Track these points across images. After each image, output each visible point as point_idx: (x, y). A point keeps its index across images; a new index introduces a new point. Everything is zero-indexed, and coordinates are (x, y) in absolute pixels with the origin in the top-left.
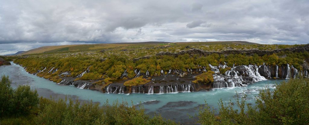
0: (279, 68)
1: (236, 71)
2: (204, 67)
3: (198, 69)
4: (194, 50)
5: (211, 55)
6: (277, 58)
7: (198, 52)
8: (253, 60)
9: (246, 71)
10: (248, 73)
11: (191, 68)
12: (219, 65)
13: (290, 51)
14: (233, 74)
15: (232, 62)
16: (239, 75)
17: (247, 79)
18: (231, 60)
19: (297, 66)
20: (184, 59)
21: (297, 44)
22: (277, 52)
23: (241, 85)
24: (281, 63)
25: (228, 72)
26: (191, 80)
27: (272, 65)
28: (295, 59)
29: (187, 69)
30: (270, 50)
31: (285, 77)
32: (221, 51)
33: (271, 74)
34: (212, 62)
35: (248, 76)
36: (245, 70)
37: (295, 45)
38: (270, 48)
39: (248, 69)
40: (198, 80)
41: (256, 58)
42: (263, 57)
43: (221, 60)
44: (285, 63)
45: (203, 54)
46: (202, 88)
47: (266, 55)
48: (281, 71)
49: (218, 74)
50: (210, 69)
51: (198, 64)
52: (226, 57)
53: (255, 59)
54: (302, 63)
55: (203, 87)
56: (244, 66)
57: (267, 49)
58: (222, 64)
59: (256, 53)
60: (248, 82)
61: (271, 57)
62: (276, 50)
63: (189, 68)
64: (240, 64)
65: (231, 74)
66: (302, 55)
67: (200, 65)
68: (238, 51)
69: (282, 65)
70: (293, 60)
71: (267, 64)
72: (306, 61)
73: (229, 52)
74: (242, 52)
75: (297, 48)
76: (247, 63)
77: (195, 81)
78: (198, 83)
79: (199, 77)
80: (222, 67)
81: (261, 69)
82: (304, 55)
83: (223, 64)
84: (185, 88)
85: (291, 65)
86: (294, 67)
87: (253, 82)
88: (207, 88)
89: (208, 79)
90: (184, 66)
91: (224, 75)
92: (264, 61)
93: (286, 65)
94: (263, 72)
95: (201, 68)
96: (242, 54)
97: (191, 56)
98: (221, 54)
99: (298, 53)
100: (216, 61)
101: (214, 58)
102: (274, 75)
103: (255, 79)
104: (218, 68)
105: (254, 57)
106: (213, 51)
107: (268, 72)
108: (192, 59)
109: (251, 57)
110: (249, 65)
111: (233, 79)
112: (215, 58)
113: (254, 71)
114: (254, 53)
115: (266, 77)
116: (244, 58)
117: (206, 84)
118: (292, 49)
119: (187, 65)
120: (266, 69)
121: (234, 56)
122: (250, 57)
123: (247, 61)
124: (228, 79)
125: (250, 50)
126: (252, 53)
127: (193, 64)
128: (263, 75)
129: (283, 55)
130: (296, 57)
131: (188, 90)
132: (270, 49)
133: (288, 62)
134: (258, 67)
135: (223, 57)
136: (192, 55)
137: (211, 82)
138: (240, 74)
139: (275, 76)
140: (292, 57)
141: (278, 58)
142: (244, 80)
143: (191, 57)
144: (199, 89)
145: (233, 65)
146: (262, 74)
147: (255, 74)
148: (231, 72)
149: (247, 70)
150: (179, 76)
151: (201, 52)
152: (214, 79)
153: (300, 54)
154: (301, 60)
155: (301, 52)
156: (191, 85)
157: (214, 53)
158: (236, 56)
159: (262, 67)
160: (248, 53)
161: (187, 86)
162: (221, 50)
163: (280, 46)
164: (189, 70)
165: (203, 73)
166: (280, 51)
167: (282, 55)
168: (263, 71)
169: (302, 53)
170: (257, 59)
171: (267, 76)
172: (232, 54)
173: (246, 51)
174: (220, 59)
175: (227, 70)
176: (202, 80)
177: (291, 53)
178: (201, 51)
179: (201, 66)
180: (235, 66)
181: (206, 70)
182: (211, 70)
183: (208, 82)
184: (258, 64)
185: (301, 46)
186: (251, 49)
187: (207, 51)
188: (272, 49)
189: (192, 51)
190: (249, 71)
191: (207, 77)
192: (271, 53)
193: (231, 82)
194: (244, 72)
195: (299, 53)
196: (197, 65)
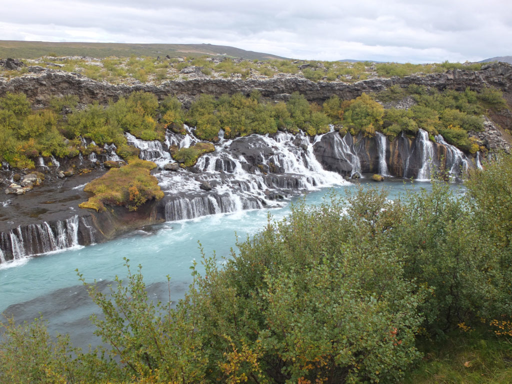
0: (388, 144)
1: (236, 157)
2: (110, 144)
3: (86, 157)
4: (49, 77)
5: (127, 98)
6: (379, 108)
7: (66, 85)
8: (292, 116)
9: (272, 154)
10: (281, 162)
11: (53, 153)
12: (166, 137)
13: (427, 85)
14: (225, 167)
15: (213, 124)
16: (249, 169)
17: (280, 183)
18: (207, 117)
19: (459, 137)
20: (9, 116)
21: (451, 62)
22: (375, 89)
23: (264, 203)
24: (396, 127)
25: (207, 160)
26: (71, 199)
27: (362, 132)
28: (450, 113)
29: (35, 159)
30: (347, 81)
31: (413, 174)
32: (164, 82)
33: (362, 162)
34: (134, 126)
35: (281, 170)
36: (269, 153)
37: (443, 66)
38: (348, 73)
39: (276, 148)
40: (99, 196)
41: (301, 107)
42: (325, 104)
43: (170, 116)
44: (410, 128)
45: (92, 94)
46: (125, 227)
47: (335, 100)
48: (396, 155)
49: (172, 170)
50: (134, 154)
51: (78, 134)
52: (186, 107)
53: (298, 113)
54: (477, 128)
55: (127, 223)
56: (259, 136)
57: (338, 77)
58: (176, 133)
59: (297, 92)
60: (287, 193)
61: (355, 107)
62: (373, 82)
63: (45, 154)
64: (245, 131)
65: (218, 166)
66: (474, 98)
67: (89, 140)
68: (229, 82)
69: (401, 132)
70: (440, 118)
71: (343, 128)
72: (495, 121)
73: (195, 88)
74: (247, 89)
75: (451, 77)
76: (271, 127)
77: (91, 203)
78: (105, 209)
79: (102, 187)
80: (178, 144)
81: (324, 145)
82: (485, 100)
83: (180, 133)
84: (56, 234)
85: (434, 135)
86: (445, 140)
87: (303, 191)
88: (143, 223)
89: (141, 190)
90: (20, 145)
91: (193, 169)
92: (330, 120)
93: (416, 135)
94: (333, 157)
95: (99, 150)
96: (248, 96)
97: (39, 102)
98: (166, 93)
99: (456, 93)
100: (150, 120)
101: (139, 108)
102: (371, 167)
103: (308, 180)
104: (165, 147)
105: (294, 103)
106: (130, 82)
107: (349, 156)
108: (51, 115)
109: (282, 105)
110: (277, 133)
111: (232, 182)
112: (145, 108)
113: (299, 153)
114: (291, 90)
115: (345, 174)
116: (257, 108)
117: (135, 208)
118: (433, 79)
119: (32, 142)
120: (342, 149)
121: (215, 101)
122: (277, 106)
123: (268, 119)
124: (214, 184)
125: (275, 82)
126: (283, 92)
127: (60, 138)
128: (335, 166)
129: (399, 100)
130: (451, 107)
131: (69, 242)
132: (349, 78)
133: (421, 122)
134: (312, 140)
135: (175, 107)
136: (41, 97)
137: (154, 198)
138: (253, 164)
139: (377, 169)
140: (434, 108)
141: (383, 110)
142: (269, 186)
143: (41, 106)
144: (112, 232)
145: (217, 135)
146: (330, 163)
147: (306, 164)
148: (217, 160)
149: (275, 152)
150: (7, 191)
151: (80, 88)
152: (162, 189)
153: (466, 95)
154: (474, 117)
155: (469, 88)
156: (79, 218)
157: (137, 89)
158: (223, 102)
159: (328, 140)
160: (270, 93)
161: (65, 226)
162: (162, 77)
163: (386, 69)
164: (47, 161)
165: (108, 168)
166: (387, 84)
167: (397, 100)
168: (333, 153)
169: (475, 93)
170: (303, 113)
171: (349, 172)
172: (207, 96)
173: (261, 84)
174: (164, 113)
175: (199, 151)
176: (118, 195)
177: (432, 93)
178: (79, 82)
179: (94, 143)
180: (227, 138)
181: (121, 157)
182: (139, 157)
183: (144, 200)
184: (312, 130)
185: (469, 69)
186: (275, 77)
187: (104, 83)
188: (355, 78)
189: (37, 80)
190: (284, 156)
191: (136, 182)
192: (355, 92)
193: (227, 195)
194: (267, 157)
195: (462, 94)
196: (76, 141)
